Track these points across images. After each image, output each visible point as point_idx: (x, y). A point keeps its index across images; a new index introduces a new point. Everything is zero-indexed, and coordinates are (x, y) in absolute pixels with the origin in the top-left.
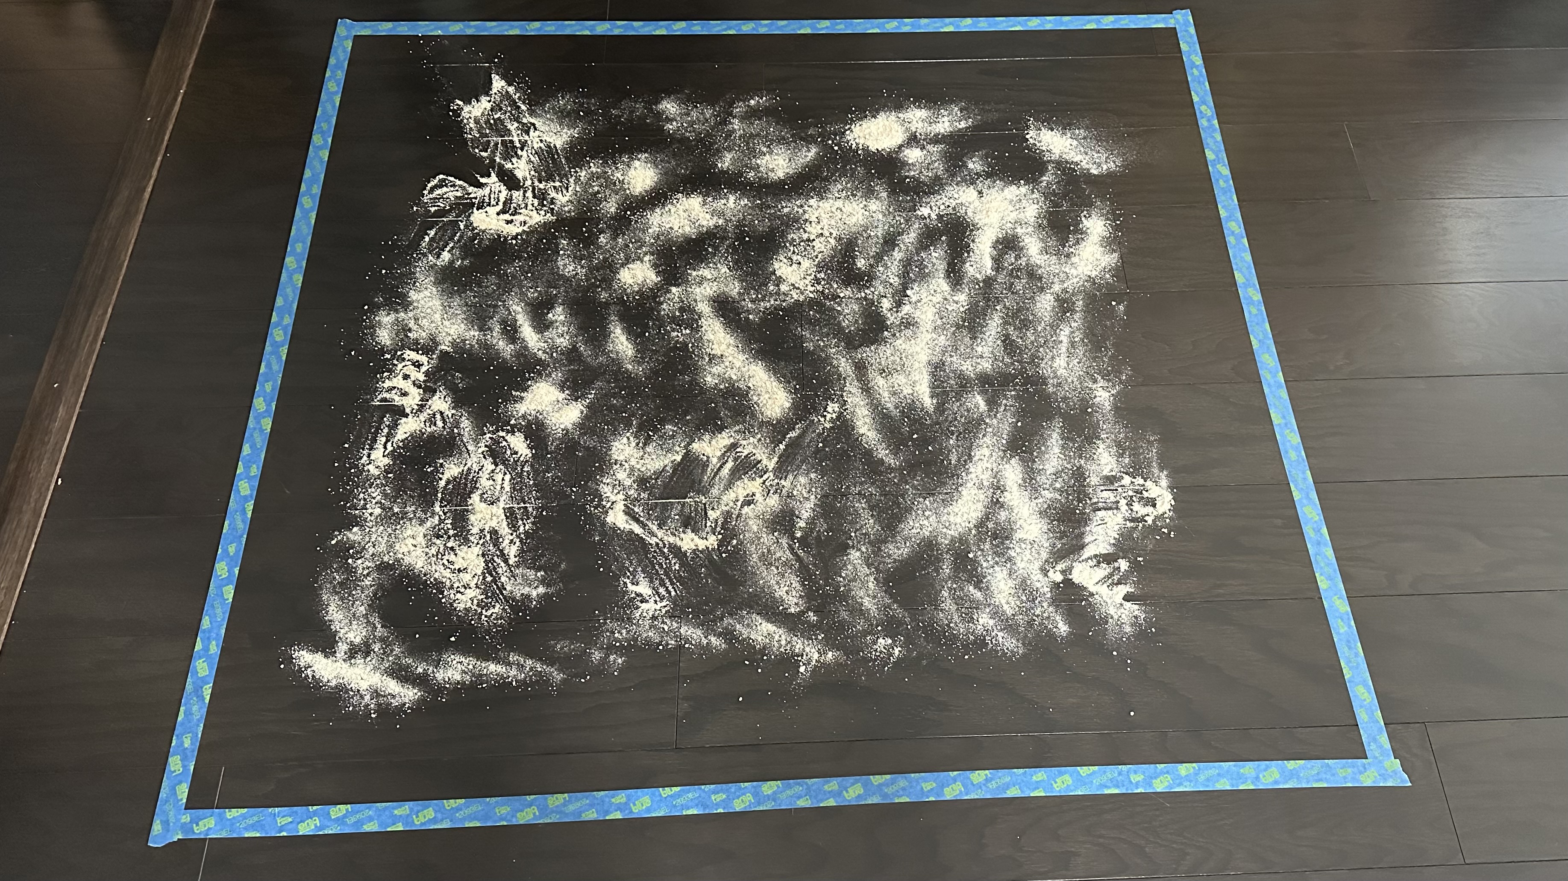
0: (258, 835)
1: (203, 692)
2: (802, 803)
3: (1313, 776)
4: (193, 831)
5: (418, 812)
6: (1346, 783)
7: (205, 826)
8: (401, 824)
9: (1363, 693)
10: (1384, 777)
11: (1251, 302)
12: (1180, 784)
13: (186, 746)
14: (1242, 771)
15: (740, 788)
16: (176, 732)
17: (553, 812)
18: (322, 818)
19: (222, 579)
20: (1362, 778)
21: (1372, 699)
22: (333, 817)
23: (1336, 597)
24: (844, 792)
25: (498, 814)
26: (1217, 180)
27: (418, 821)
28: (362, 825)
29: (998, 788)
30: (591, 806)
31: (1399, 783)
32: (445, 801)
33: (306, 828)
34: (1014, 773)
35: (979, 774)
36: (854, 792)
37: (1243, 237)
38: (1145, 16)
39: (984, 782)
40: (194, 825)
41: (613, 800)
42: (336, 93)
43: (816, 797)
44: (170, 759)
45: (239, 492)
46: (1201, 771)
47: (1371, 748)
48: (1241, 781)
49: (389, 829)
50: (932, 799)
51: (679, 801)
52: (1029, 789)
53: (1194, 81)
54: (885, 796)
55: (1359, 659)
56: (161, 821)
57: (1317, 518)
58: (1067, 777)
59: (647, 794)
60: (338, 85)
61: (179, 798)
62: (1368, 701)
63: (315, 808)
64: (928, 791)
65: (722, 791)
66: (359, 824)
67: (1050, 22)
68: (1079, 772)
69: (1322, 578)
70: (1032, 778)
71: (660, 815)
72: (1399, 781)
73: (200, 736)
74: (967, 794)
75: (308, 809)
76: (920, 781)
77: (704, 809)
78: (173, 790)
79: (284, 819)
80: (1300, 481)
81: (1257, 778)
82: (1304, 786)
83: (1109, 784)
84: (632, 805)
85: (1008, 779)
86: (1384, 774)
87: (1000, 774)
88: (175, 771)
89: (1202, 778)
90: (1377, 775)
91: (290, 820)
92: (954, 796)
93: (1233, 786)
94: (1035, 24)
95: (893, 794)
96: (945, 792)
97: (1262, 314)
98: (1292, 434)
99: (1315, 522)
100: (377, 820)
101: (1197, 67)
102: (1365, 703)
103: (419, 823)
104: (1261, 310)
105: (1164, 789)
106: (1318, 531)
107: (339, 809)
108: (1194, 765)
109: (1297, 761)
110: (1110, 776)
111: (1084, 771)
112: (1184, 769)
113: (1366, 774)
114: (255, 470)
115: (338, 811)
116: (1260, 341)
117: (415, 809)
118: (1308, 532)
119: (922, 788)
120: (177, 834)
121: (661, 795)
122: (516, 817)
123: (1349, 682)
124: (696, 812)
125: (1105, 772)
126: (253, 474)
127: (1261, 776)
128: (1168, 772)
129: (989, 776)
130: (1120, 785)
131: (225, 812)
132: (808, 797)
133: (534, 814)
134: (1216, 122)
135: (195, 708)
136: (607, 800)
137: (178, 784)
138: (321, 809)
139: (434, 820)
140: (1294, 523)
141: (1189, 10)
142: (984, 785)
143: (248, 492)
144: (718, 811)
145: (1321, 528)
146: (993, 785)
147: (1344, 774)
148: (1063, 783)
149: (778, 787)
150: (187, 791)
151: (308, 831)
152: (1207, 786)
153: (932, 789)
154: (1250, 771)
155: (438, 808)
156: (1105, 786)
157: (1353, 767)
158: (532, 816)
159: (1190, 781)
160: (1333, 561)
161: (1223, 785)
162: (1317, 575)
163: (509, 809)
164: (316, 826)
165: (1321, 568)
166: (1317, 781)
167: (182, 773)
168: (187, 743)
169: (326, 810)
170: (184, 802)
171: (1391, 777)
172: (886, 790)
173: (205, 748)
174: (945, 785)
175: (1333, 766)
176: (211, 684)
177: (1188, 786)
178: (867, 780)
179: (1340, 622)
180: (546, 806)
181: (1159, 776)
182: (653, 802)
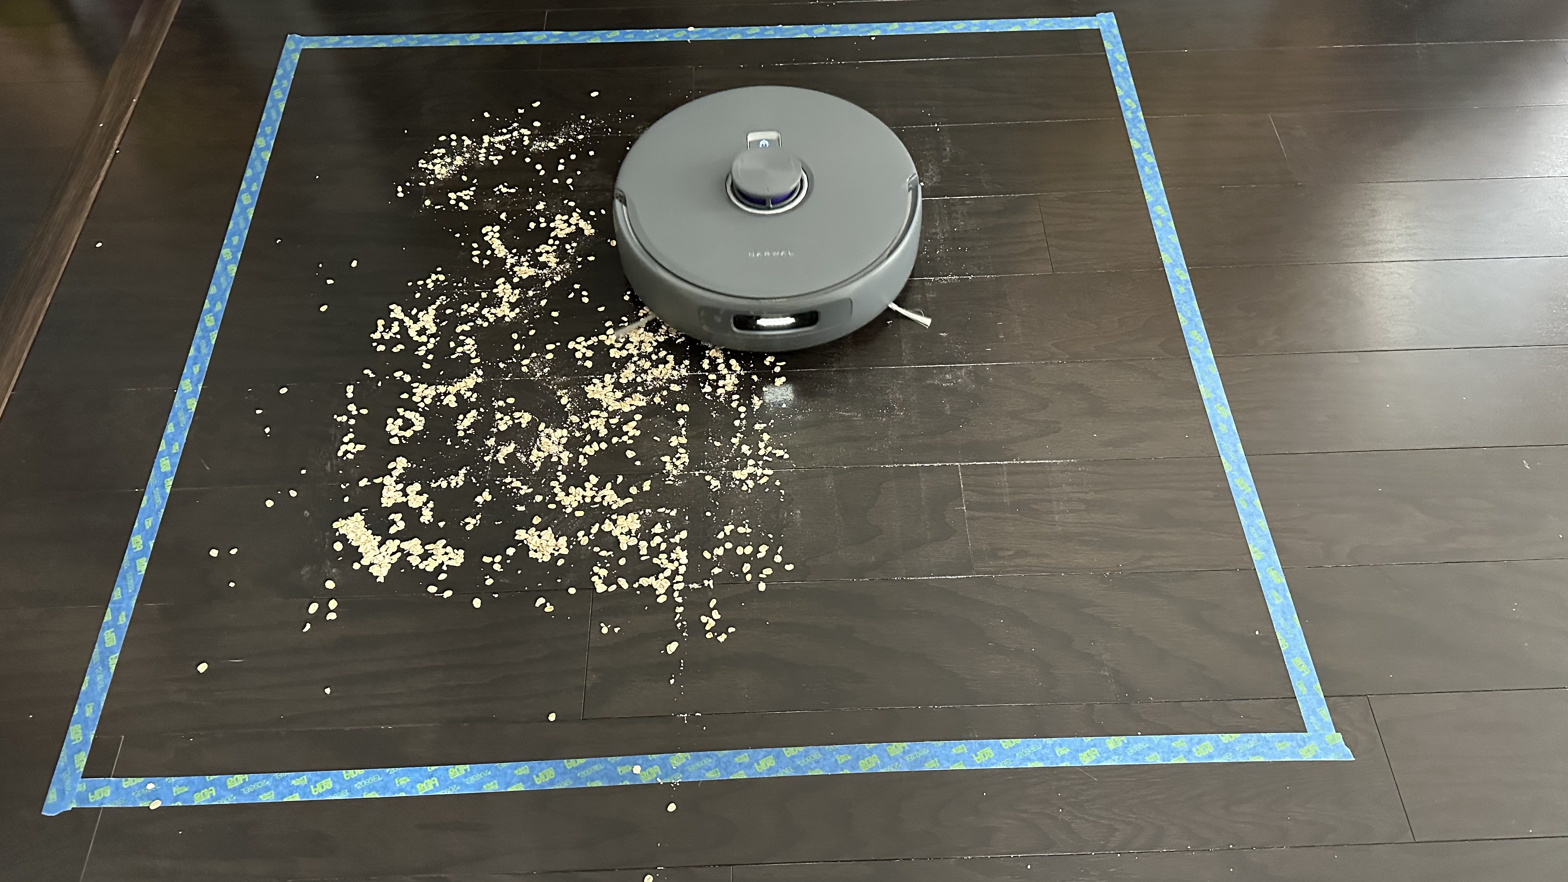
0: (154, 805)
1: (109, 662)
2: (712, 776)
3: (1250, 750)
4: (88, 799)
5: (316, 782)
6: (1285, 757)
7: (100, 795)
8: (297, 794)
9: (1301, 665)
10: (1326, 751)
11: (1179, 281)
12: (1107, 759)
13: (88, 715)
14: (1173, 744)
15: (647, 760)
16: (79, 701)
17: (453, 783)
18: (218, 788)
19: (137, 552)
20: (1302, 752)
21: (1311, 670)
22: (229, 788)
23: (1271, 570)
24: (755, 764)
25: (398, 785)
26: (1143, 167)
27: (316, 791)
28: (258, 795)
29: (915, 761)
30: (493, 777)
31: (1341, 757)
32: (344, 772)
33: (201, 798)
34: (933, 745)
35: (896, 746)
36: (766, 765)
37: (1169, 220)
38: (1069, 18)
39: (901, 755)
40: (90, 794)
41: (516, 772)
42: (281, 100)
43: (726, 769)
44: (71, 728)
45: (160, 468)
46: (1130, 745)
47: (1311, 720)
48: (1173, 754)
49: (285, 800)
50: (846, 771)
51: (583, 774)
52: (949, 761)
53: (1118, 76)
54: (797, 768)
55: (1297, 630)
56: (57, 789)
57: (1250, 489)
58: (988, 750)
59: (551, 766)
60: (283, 94)
61: (77, 766)
62: (1306, 673)
63: (212, 777)
64: (843, 764)
65: (628, 762)
66: (256, 794)
67: (975, 25)
68: (1001, 745)
69: (1256, 549)
70: (951, 751)
71: (563, 787)
72: (1341, 755)
73: (102, 705)
74: (883, 767)
75: (205, 779)
76: (834, 753)
77: (609, 782)
78: (71, 758)
79: (181, 788)
80: (1231, 454)
81: (1190, 752)
82: (1241, 760)
83: (1033, 757)
84: (535, 777)
85: (926, 752)
86: (1324, 748)
87: (918, 747)
88: (75, 740)
89: (1131, 751)
90: (1317, 749)
91: (186, 789)
92: (870, 769)
93: (1164, 759)
94: (962, 27)
95: (806, 766)
96: (861, 765)
97: (1190, 292)
98: (1223, 408)
99: (1248, 493)
100: (275, 790)
101: (1121, 64)
102: (1304, 675)
103: (317, 793)
104: (1189, 289)
105: (1091, 762)
106: (1250, 502)
107: (237, 779)
108: (1123, 738)
109: (1232, 735)
110: (1033, 749)
111: (1006, 744)
112: (1112, 742)
113: (1306, 748)
114: (177, 448)
115: (235, 781)
116: (1188, 318)
117: (313, 779)
118: (1241, 503)
119: (836, 760)
120: (72, 802)
121: (565, 767)
122: (416, 788)
123: (1287, 654)
124: (600, 784)
125: (1028, 746)
126: (174, 451)
127: (1194, 750)
128: (1095, 746)
129: (907, 748)
130: (1044, 758)
131: (122, 781)
132: (717, 769)
133: (434, 785)
134: (1140, 114)
135: (100, 678)
136: (509, 771)
137: (77, 753)
138: (218, 779)
139: (332, 791)
140: (1225, 495)
141: (1112, 14)
142: (901, 757)
143: (169, 469)
144: (624, 784)
145: (1253, 500)
146: (910, 758)
147: (1282, 748)
148: (985, 757)
149: (687, 759)
150: (85, 760)
151: (204, 801)
152: (1137, 760)
153: (846, 762)
154: (1182, 744)
155: (335, 780)
156: (1029, 760)
157: (1292, 741)
158: (431, 787)
159: (1119, 755)
160: (1266, 533)
161: (1154, 759)
162: (1250, 546)
163: (408, 780)
164: (212, 796)
165: (1254, 539)
166: (1253, 755)
167: (81, 742)
168: (89, 712)
169: (223, 780)
170: (82, 770)
171: (1333, 751)
172: (799, 763)
173: (107, 718)
174: (861, 757)
175: (1270, 740)
176: (118, 654)
177: (1116, 760)
178: (779, 752)
179: (1275, 594)
180: (447, 778)
181: (1086, 750)
182: (556, 773)
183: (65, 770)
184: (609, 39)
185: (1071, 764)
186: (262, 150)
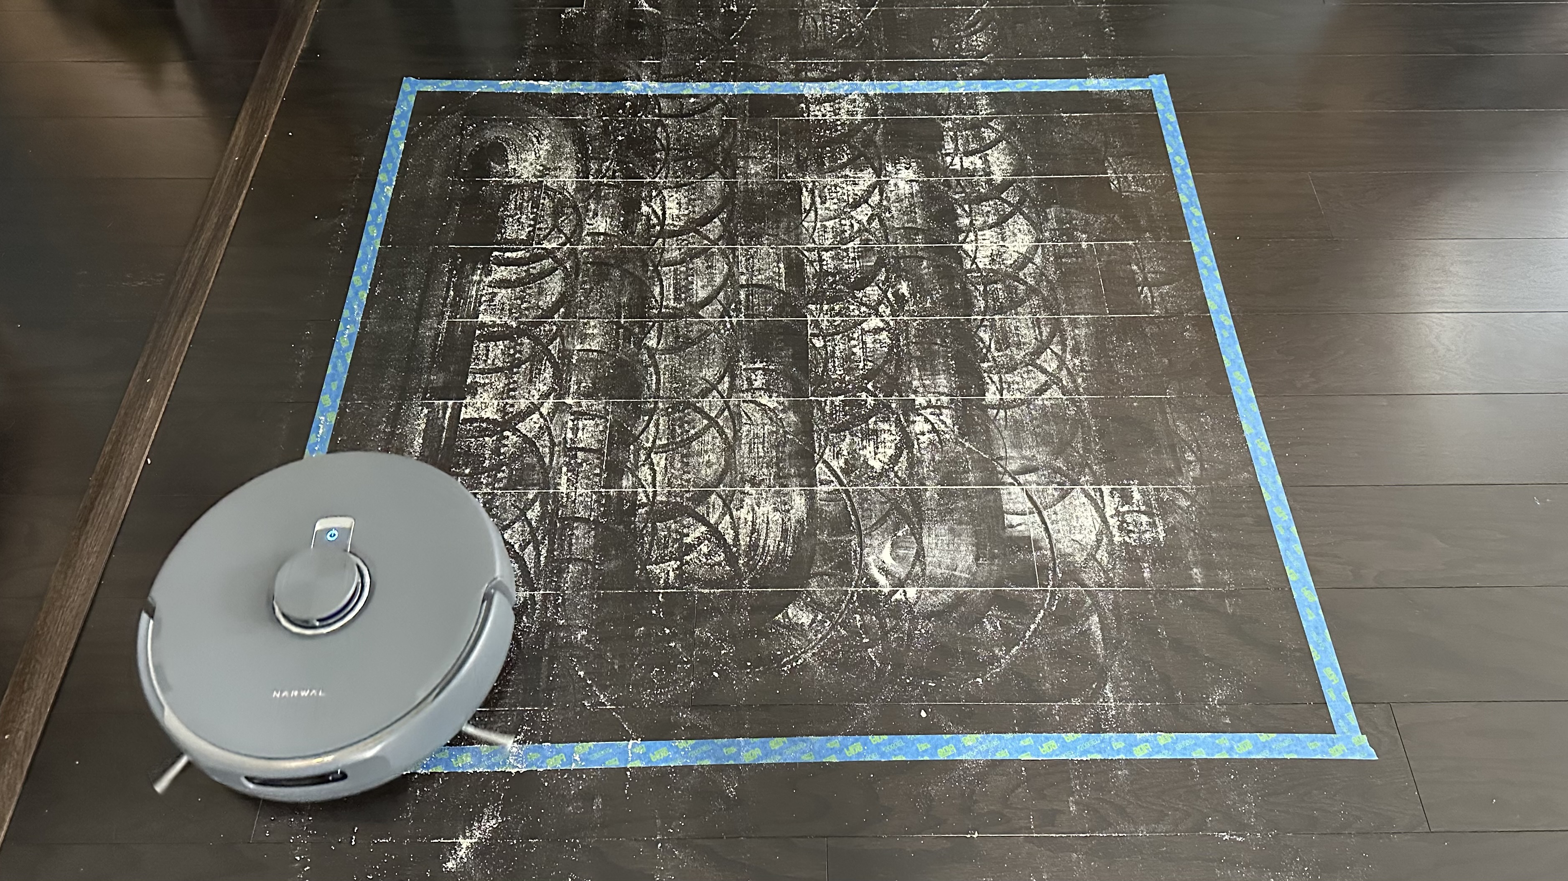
2: (807, 758)
3: (1285, 748)
5: (456, 755)
6: (1315, 755)
8: (442, 766)
9: (1331, 674)
10: (1352, 751)
11: (1223, 327)
12: (1158, 753)
14: (1217, 741)
15: (750, 742)
20: (1331, 751)
21: (1340, 679)
23: (1305, 590)
24: (846, 750)
25: (530, 760)
26: (1191, 221)
29: (988, 751)
30: (615, 754)
34: (1004, 737)
35: (970, 738)
36: (854, 750)
37: (1215, 270)
38: (1124, 80)
39: (975, 745)
41: (634, 750)
42: (400, 139)
43: (819, 753)
46: (1179, 740)
47: (1339, 724)
48: (1217, 750)
50: (926, 758)
51: (693, 754)
52: (1017, 752)
53: (1168, 137)
54: (883, 754)
55: (1327, 644)
57: (1287, 518)
58: (1052, 743)
59: (665, 746)
60: (402, 132)
62: (1336, 680)
64: (923, 751)
65: (733, 744)
67: (1036, 84)
68: (1064, 739)
69: (1292, 571)
70: (1019, 743)
71: (676, 764)
72: (1366, 755)
74: (958, 756)
76: (915, 741)
77: (717, 760)
80: (1270, 484)
81: (1232, 748)
82: (1277, 757)
83: (1092, 750)
84: (651, 755)
85: (996, 743)
86: (1352, 748)
87: (990, 739)
89: (1179, 747)
90: (1345, 749)
92: (947, 757)
93: (1208, 754)
94: (1023, 86)
95: (890, 752)
96: (939, 753)
97: (1233, 337)
98: (1263, 442)
99: (1285, 521)
101: (1171, 126)
102: (1333, 683)
103: (458, 766)
104: (1232, 334)
105: (1144, 756)
106: (1288, 529)
108: (1172, 734)
109: (1269, 735)
110: (1092, 743)
111: (1068, 737)
112: (1163, 737)
113: (1335, 748)
116: (1231, 361)
117: (454, 753)
118: (1278, 529)
119: (917, 749)
121: (677, 747)
122: (546, 763)
123: (1319, 663)
124: (708, 763)
125: (1088, 740)
127: (1235, 747)
128: (1147, 741)
129: (980, 739)
130: (1103, 752)
132: (811, 752)
133: (562, 760)
134: (1189, 171)
136: (628, 749)
139: (472, 765)
140: (1265, 522)
141: (1163, 75)
144: (729, 763)
145: (1290, 527)
146: (983, 748)
147: (1313, 747)
148: (1050, 749)
149: (785, 743)
152: (1184, 755)
153: (926, 750)
154: (1225, 742)
156: (1089, 753)
157: (1323, 741)
158: (560, 762)
159: (1168, 750)
160: (1301, 557)
161: (1200, 754)
162: (1287, 568)
163: (537, 756)
165: (1290, 562)
166: (1288, 753)
171: (1359, 751)
172: (884, 750)
174: (939, 746)
175: (1303, 740)
177: (1166, 755)
178: (866, 740)
179: (1308, 611)
180: (573, 754)
181: (1139, 745)
182: (670, 752)
186: (384, 186)
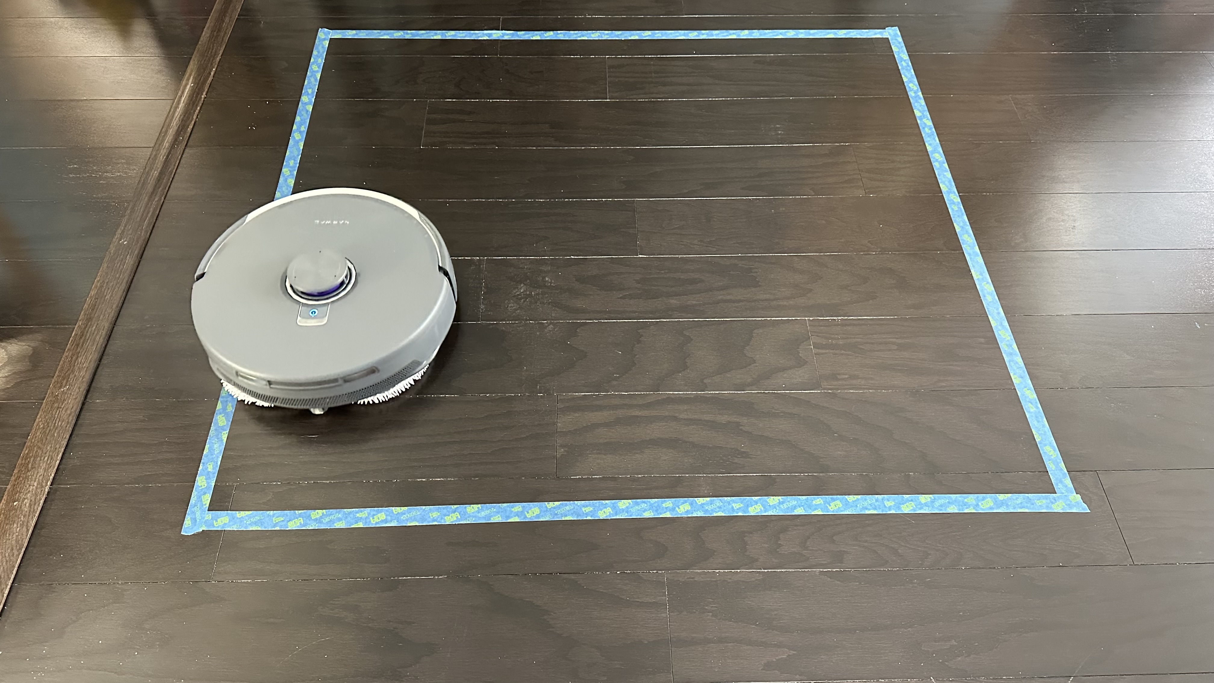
0: (259, 529)
1: (222, 435)
2: (647, 514)
3: (1018, 505)
4: (214, 525)
5: (374, 515)
6: (1042, 509)
7: (222, 522)
8: (361, 523)
9: (1050, 451)
10: (1070, 506)
11: (953, 203)
12: (920, 509)
14: (966, 500)
15: (603, 503)
16: (202, 461)
17: (470, 516)
18: (305, 519)
20: (1054, 506)
21: (1057, 454)
22: (313, 518)
23: (1026, 389)
24: (677, 508)
25: (431, 518)
26: (924, 128)
27: (374, 521)
28: (333, 524)
29: (788, 508)
30: (498, 513)
31: (1081, 510)
32: (393, 508)
33: (293, 525)
34: (799, 499)
35: (773, 499)
36: (684, 508)
37: (944, 163)
38: (867, 30)
39: (778, 504)
40: (214, 521)
41: (513, 509)
43: (657, 511)
44: (198, 479)
46: (936, 500)
47: (1059, 487)
48: (966, 506)
49: (353, 526)
50: (740, 514)
51: (559, 511)
52: (810, 509)
53: (903, 69)
54: (706, 511)
55: (1046, 429)
56: (191, 518)
57: (1009, 338)
58: (838, 502)
59: (537, 506)
60: (319, 67)
61: (204, 503)
62: (1054, 456)
63: (300, 512)
64: (738, 509)
65: (590, 505)
66: (332, 523)
67: (802, 33)
68: (846, 499)
69: (1015, 376)
70: (812, 503)
71: (546, 520)
72: (1081, 508)
73: (219, 463)
74: (765, 512)
75: (295, 513)
76: (731, 502)
77: (577, 517)
78: (199, 497)
79: (278, 518)
80: (995, 314)
81: (977, 505)
82: (1013, 511)
83: (869, 507)
84: (526, 513)
85: (795, 503)
86: (1069, 504)
87: (789, 500)
88: (201, 487)
89: (937, 504)
90: (1064, 505)
91: (282, 519)
92: (756, 513)
93: (960, 510)
94: (792, 34)
95: (712, 510)
96: (750, 510)
97: (961, 210)
98: (988, 285)
99: (1008, 340)
100: (344, 520)
101: (905, 61)
102: (1052, 457)
103: (375, 522)
104: (960, 208)
105: (909, 511)
106: (1010, 346)
107: (318, 513)
108: (931, 496)
109: (1006, 494)
110: (869, 502)
111: (851, 498)
112: (923, 498)
113: (1056, 504)
115: (316, 514)
116: (961, 227)
117: (372, 514)
118: (1003, 347)
119: (733, 507)
120: (202, 526)
121: (546, 507)
122: (444, 519)
123: (1040, 443)
124: (572, 518)
125: (866, 499)
127: (980, 504)
128: (912, 500)
129: (781, 500)
130: (877, 508)
131: (236, 513)
132: (651, 511)
133: (457, 517)
134: (920, 94)
135: (216, 445)
136: (509, 509)
137: (203, 495)
138: (304, 513)
139: (386, 521)
140: (993, 341)
141: (897, 27)
142: (778, 506)
144: (588, 519)
145: (1012, 344)
146: (783, 506)
147: (1040, 504)
148: (836, 506)
149: (630, 504)
150: (209, 500)
151: (295, 527)
152: (941, 510)
153: (740, 508)
154: (972, 500)
155: (388, 513)
156: (867, 509)
157: (1047, 499)
158: (455, 519)
159: (928, 507)
160: (1022, 366)
161: (953, 509)
162: (1011, 375)
163: (439, 514)
164: (301, 524)
165: (1014, 370)
166: (1021, 508)
167: (206, 487)
168: (210, 468)
169: (308, 513)
170: (208, 505)
171: (1075, 506)
172: (707, 508)
173: (222, 472)
174: (749, 505)
175: (1032, 498)
176: (228, 431)
177: (927, 510)
178: (692, 501)
179: (1030, 405)
180: (466, 513)
181: (906, 503)
182: (541, 511)
183: (195, 505)
184: (546, 37)
185: (896, 512)
186: (306, 104)
